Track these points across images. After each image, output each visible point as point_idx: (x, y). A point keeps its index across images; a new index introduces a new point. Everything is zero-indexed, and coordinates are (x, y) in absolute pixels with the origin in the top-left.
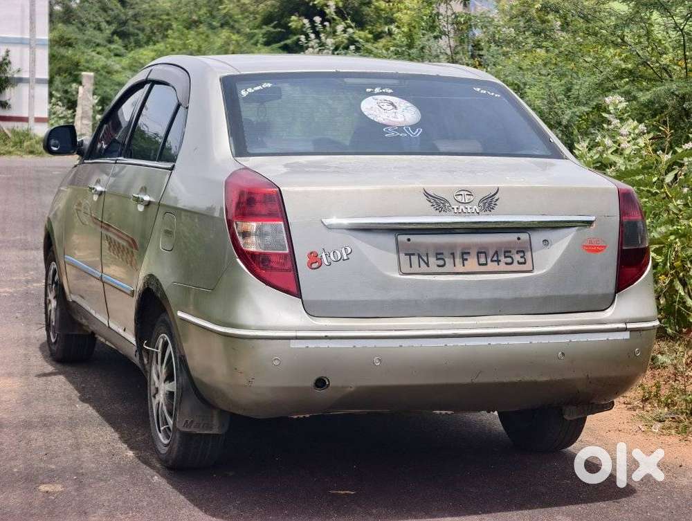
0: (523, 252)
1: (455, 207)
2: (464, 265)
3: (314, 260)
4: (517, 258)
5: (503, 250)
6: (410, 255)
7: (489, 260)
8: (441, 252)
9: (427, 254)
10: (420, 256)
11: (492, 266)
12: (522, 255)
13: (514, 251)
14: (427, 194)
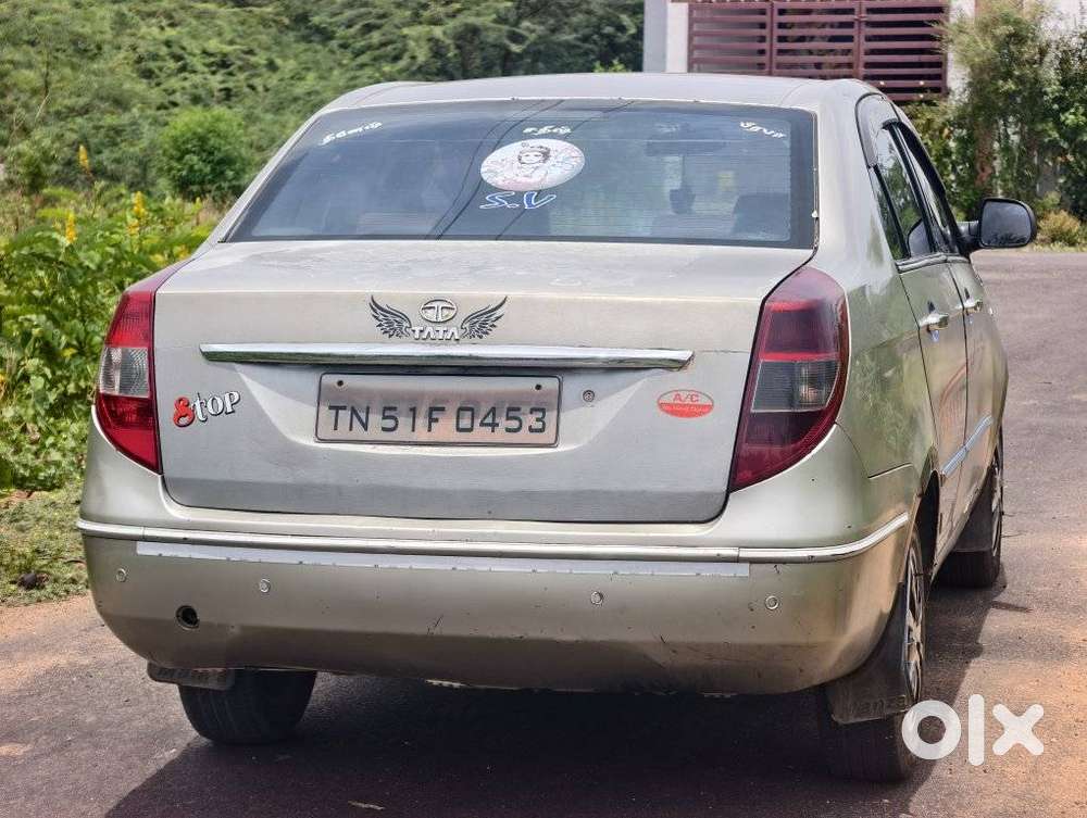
0: (543, 411)
1: (417, 329)
2: (429, 431)
3: (184, 411)
4: (530, 420)
5: (507, 406)
6: (337, 409)
7: (477, 422)
8: (393, 405)
9: (368, 408)
10: (354, 411)
11: (481, 433)
12: (540, 415)
13: (526, 409)
14: (375, 306)
